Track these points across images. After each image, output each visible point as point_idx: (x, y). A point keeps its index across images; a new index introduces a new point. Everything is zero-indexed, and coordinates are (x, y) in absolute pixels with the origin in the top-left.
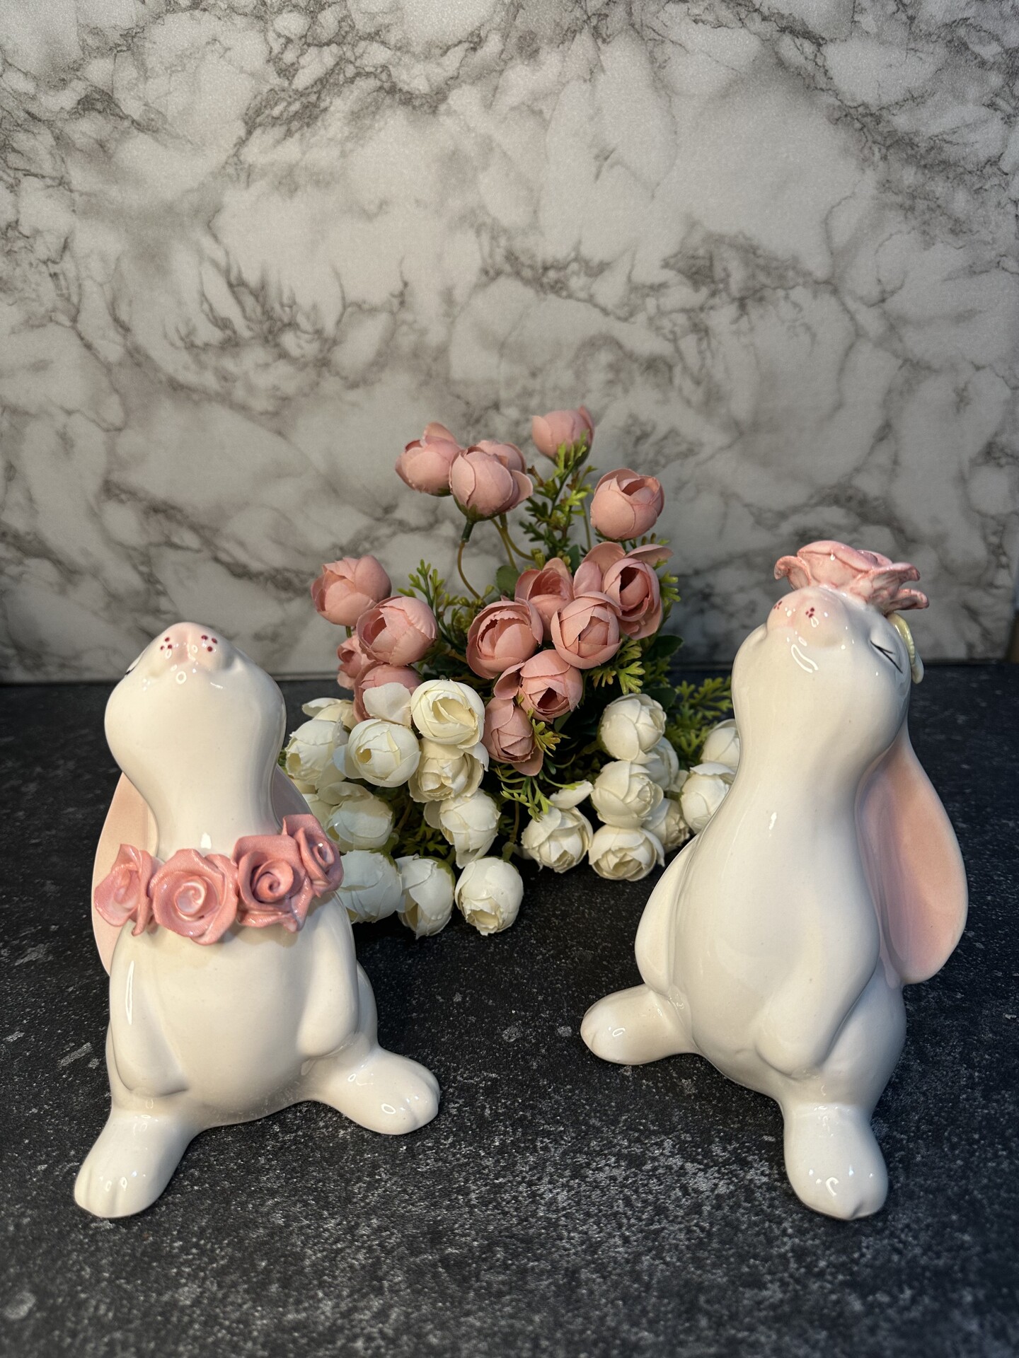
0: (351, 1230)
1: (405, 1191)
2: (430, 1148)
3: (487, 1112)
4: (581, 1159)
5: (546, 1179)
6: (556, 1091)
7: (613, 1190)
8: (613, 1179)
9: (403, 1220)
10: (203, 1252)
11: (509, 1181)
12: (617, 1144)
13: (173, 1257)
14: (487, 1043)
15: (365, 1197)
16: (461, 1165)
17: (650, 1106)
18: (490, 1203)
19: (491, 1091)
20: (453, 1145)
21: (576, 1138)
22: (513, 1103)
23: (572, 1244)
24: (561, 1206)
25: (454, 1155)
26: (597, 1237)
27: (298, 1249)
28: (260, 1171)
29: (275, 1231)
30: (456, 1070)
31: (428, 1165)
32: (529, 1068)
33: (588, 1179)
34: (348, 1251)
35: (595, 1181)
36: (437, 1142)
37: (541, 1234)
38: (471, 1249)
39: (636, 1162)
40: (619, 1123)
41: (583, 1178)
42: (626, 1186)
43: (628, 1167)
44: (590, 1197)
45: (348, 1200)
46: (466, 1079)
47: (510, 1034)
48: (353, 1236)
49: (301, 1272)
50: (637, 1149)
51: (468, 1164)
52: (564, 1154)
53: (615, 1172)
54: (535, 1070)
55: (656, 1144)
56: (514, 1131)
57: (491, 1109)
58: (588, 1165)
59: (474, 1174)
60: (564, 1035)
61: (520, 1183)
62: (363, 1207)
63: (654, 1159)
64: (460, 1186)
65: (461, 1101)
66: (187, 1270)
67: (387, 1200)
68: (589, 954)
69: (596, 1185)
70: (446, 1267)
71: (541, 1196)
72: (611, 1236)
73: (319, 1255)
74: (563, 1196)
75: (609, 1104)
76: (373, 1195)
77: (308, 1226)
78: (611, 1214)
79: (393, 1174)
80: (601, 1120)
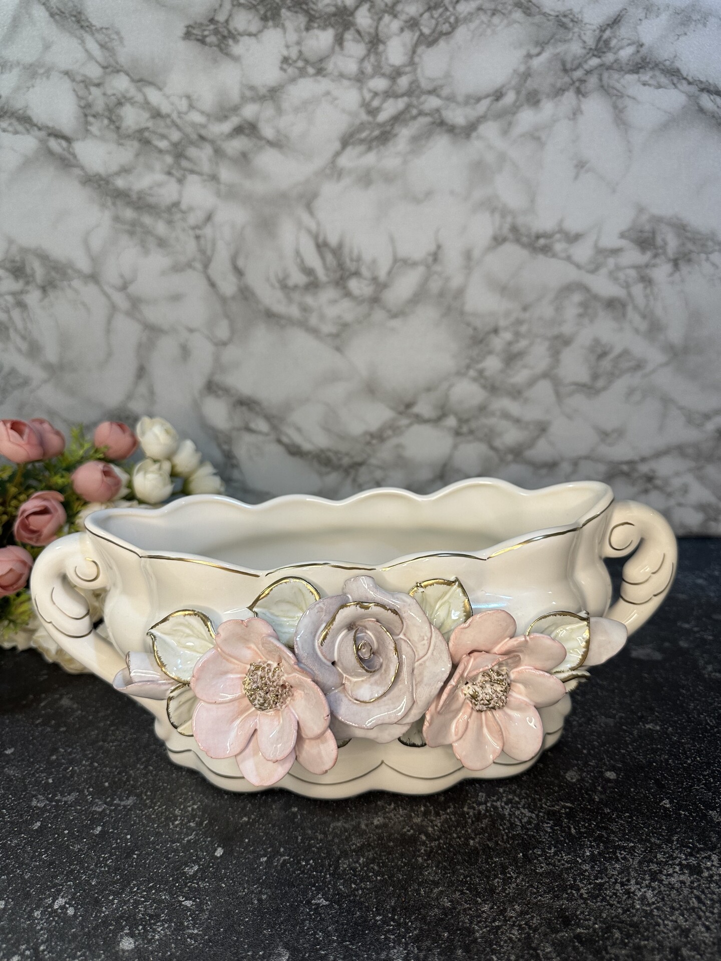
0: (502, 912)
1: (532, 886)
2: (540, 856)
3: (573, 831)
4: (654, 867)
5: (633, 882)
6: (618, 817)
7: (686, 891)
8: (683, 882)
9: (538, 906)
10: (399, 925)
11: (607, 882)
12: (677, 857)
13: (379, 927)
14: (556, 782)
15: (504, 890)
16: (567, 869)
17: (692, 830)
18: (598, 897)
19: (571, 815)
20: (556, 854)
21: (645, 851)
22: (590, 825)
23: (668, 929)
24: (650, 902)
25: (559, 861)
26: (686, 925)
27: (468, 925)
28: (421, 868)
29: (445, 911)
30: (540, 800)
31: (542, 867)
32: (593, 800)
33: (664, 882)
34: (504, 927)
35: (670, 884)
36: (543, 850)
37: (643, 921)
38: (594, 930)
39: (695, 870)
40: (673, 841)
41: (661, 881)
42: (694, 888)
43: (691, 875)
44: (670, 895)
45: (492, 891)
46: (549, 806)
47: (572, 776)
48: (505, 917)
49: (475, 941)
50: (693, 861)
51: (571, 868)
52: (640, 863)
53: (682, 878)
54: (598, 802)
55: (706, 857)
56: (598, 845)
57: (575, 829)
58: (661, 872)
59: (579, 875)
60: (612, 777)
61: (616, 883)
62: (505, 897)
63: (708, 869)
64: (571, 884)
65: (551, 822)
66: (392, 937)
67: (521, 893)
68: (611, 721)
69: (671, 887)
70: (580, 942)
71: (633, 893)
72: (695, 924)
73: (485, 930)
74: (649, 894)
75: (660, 828)
76: (509, 887)
77: (470, 909)
78: (689, 909)
79: (519, 873)
80: (658, 839)
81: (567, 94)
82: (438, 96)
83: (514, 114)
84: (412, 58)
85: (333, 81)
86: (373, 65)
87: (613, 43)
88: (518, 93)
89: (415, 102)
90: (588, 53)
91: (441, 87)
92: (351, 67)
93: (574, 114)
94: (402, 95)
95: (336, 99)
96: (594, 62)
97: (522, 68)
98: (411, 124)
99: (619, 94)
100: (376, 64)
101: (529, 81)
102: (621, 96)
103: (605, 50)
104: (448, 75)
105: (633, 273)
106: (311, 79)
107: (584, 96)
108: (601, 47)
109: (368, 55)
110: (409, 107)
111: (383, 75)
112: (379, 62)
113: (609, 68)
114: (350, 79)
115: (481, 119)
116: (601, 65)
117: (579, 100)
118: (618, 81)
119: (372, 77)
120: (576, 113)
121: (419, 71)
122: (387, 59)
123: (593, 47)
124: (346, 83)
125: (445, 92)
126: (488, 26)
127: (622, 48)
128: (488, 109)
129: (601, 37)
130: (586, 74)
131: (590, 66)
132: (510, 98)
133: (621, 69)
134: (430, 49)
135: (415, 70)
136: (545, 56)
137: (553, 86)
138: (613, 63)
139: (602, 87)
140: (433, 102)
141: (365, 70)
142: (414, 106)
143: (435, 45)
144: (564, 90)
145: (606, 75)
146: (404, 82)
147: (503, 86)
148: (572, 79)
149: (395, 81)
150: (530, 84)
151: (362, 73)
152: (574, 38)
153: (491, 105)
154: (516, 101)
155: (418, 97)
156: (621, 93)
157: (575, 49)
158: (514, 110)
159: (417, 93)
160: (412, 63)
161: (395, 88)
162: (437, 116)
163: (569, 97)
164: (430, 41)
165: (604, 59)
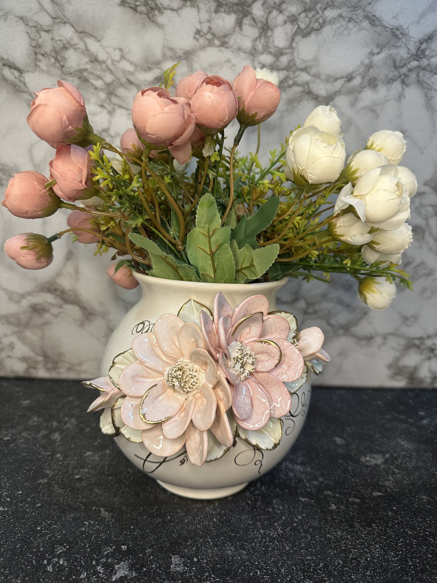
81: (395, 82)
82: (308, 73)
83: (360, 92)
84: (291, 44)
85: (233, 52)
86: (263, 45)
87: (427, 52)
88: (363, 78)
89: (292, 76)
90: (411, 57)
91: (311, 67)
92: (247, 44)
93: (400, 97)
94: (283, 69)
95: (234, 65)
96: (415, 63)
97: (367, 62)
98: (287, 90)
99: (429, 87)
100: (265, 44)
101: (371, 71)
102: (431, 89)
103: (422, 56)
104: (316, 59)
105: (430, 209)
106: (217, 49)
107: (406, 85)
108: (419, 54)
109: (259, 37)
110: (287, 78)
111: (270, 53)
112: (267, 42)
113: (424, 69)
114: (245, 52)
115: (337, 93)
116: (419, 66)
117: (403, 89)
118: (429, 78)
119: (262, 53)
120: (401, 97)
121: (295, 54)
122: (273, 42)
123: (414, 54)
124: (242, 55)
125: (313, 71)
126: (345, 29)
127: (432, 57)
128: (342, 86)
129: (420, 47)
130: (409, 71)
131: (412, 66)
132: (357, 81)
133: (431, 71)
134: (304, 39)
135: (293, 52)
136: (382, 55)
137: (387, 76)
138: (426, 66)
139: (419, 81)
140: (304, 77)
141: (257, 48)
142: (291, 78)
143: (307, 38)
144: (394, 80)
145: (421, 74)
146: (284, 60)
147: (353, 72)
148: (399, 73)
149: (278, 58)
150: (372, 73)
151: (255, 49)
152: (402, 45)
153: (345, 83)
154: (361, 84)
155: (294, 72)
156: (430, 86)
157: (403, 53)
158: (360, 89)
159: (293, 69)
160: (291, 47)
161: (278, 63)
162: (306, 87)
163: (397, 86)
164: (306, 33)
165: (421, 62)
